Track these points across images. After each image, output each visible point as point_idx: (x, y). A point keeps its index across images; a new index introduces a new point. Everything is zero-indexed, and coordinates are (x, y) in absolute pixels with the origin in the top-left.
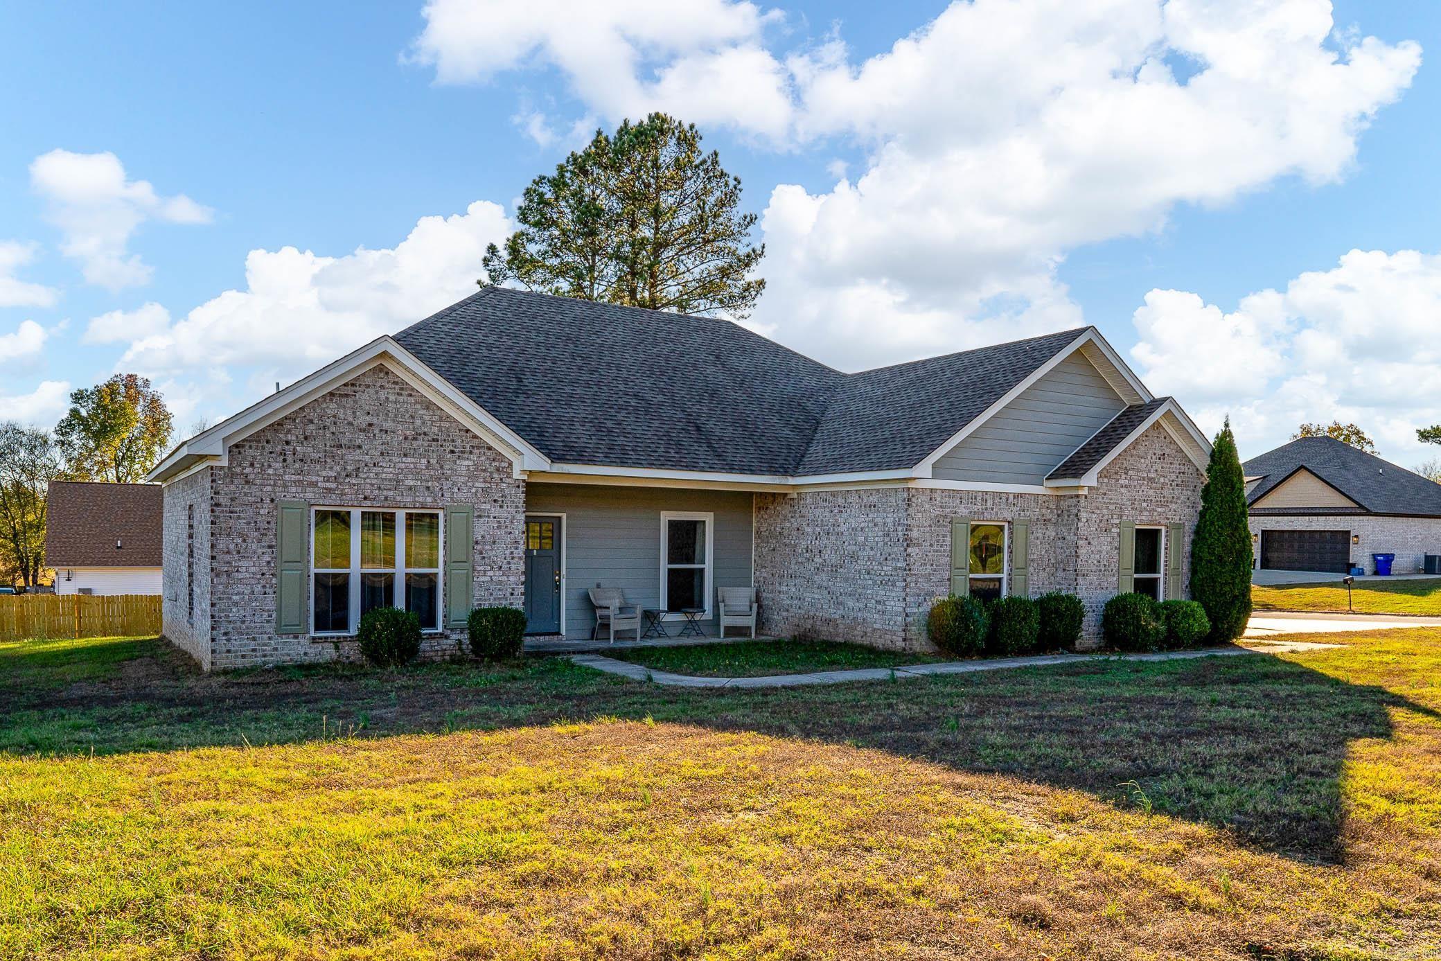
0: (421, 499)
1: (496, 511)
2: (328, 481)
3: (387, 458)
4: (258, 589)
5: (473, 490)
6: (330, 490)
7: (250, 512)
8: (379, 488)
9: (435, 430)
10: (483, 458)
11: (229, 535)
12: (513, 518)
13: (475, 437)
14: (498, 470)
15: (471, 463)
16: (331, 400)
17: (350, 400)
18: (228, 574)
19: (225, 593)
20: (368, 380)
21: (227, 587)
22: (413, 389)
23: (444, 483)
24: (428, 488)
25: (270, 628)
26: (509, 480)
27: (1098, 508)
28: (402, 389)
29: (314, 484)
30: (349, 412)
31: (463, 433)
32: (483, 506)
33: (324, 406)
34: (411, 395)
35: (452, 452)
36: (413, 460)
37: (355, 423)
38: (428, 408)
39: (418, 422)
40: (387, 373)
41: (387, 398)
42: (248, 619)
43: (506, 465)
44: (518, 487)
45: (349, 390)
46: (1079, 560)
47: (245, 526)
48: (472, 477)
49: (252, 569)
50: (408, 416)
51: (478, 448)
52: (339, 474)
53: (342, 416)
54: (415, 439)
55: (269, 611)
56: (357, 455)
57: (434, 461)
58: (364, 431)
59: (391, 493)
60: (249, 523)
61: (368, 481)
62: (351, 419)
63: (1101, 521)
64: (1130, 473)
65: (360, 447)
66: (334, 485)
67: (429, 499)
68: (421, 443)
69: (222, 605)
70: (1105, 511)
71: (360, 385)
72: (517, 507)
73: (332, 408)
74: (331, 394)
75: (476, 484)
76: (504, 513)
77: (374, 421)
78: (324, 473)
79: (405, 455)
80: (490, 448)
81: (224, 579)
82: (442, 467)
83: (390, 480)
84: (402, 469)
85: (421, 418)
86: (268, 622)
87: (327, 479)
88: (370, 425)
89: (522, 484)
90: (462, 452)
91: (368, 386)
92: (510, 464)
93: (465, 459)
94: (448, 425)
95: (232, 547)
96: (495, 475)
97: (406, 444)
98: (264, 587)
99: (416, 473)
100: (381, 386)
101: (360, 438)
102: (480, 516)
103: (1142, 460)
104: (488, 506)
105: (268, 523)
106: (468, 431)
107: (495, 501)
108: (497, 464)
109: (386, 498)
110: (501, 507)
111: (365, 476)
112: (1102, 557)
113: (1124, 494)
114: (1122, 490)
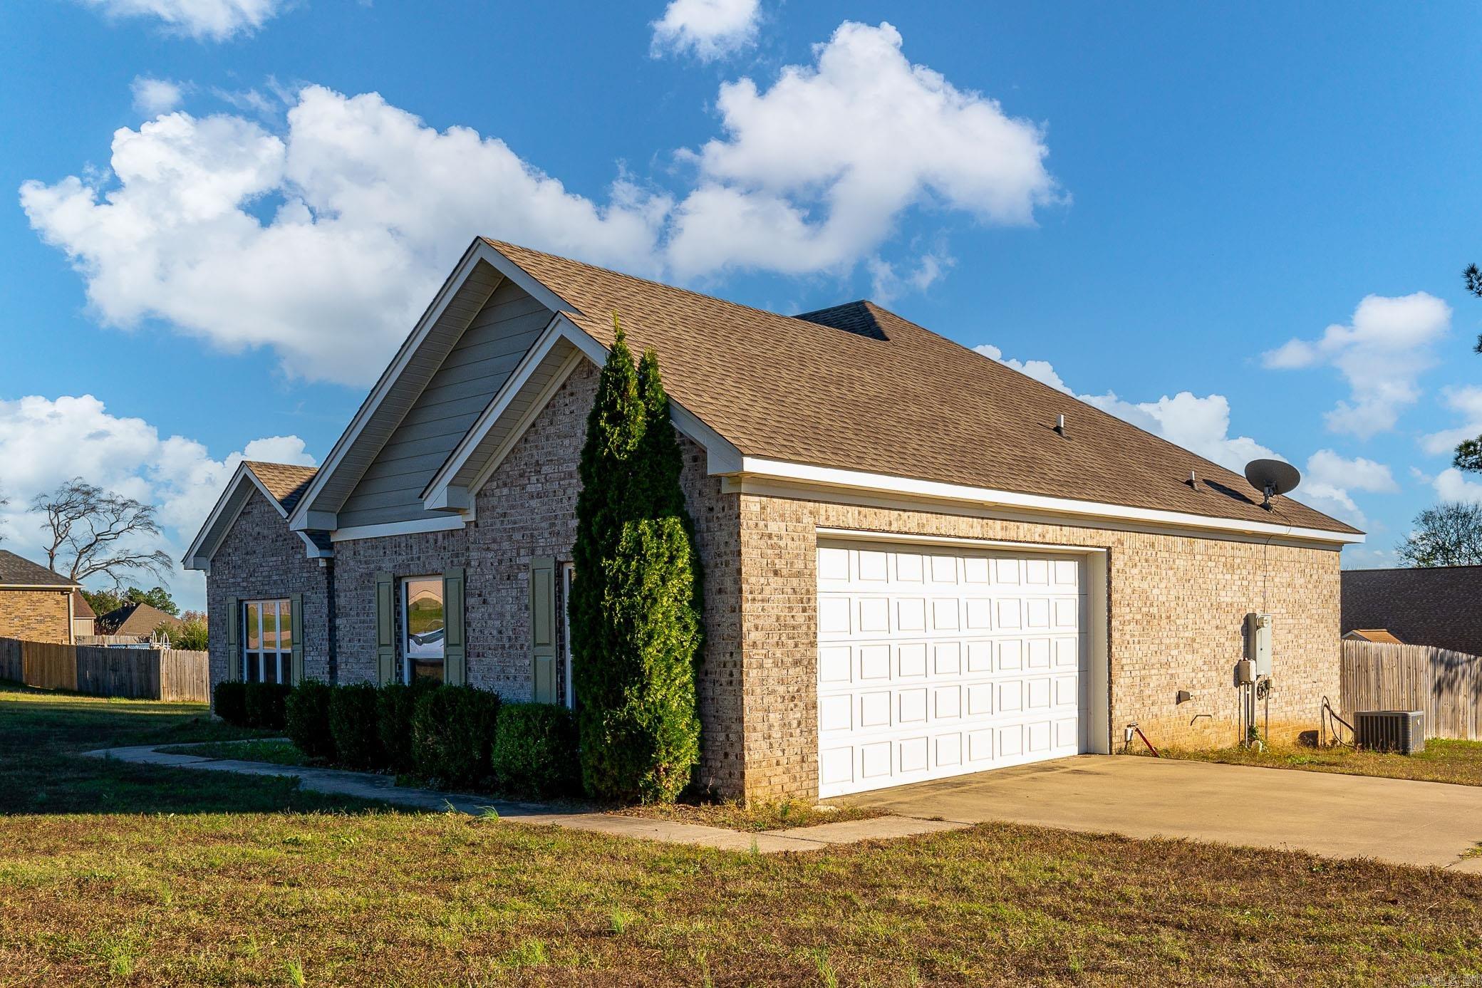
3: (265, 559)
6: (245, 588)
7: (219, 607)
8: (263, 584)
17: (250, 516)
19: (213, 667)
23: (289, 576)
24: (282, 581)
27: (494, 541)
29: (239, 584)
35: (293, 548)
46: (470, 630)
47: (218, 618)
49: (221, 650)
50: (273, 522)
52: (247, 575)
56: (254, 559)
57: (284, 558)
58: (256, 538)
63: (500, 562)
64: (545, 469)
66: (246, 584)
68: (279, 543)
70: (506, 545)
71: (254, 503)
77: (260, 530)
79: (272, 555)
81: (212, 657)
82: (288, 562)
84: (272, 567)
87: (243, 580)
88: (259, 533)
95: (214, 633)
97: (273, 546)
99: (277, 569)
101: (255, 546)
103: (567, 442)
105: (225, 615)
111: (257, 575)
112: (505, 624)
113: (536, 511)
114: (534, 503)
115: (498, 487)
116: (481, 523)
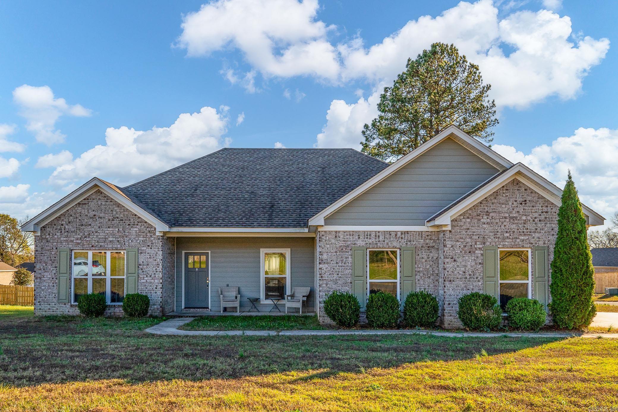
0: (115, 246)
1: (149, 250)
2: (77, 240)
3: (101, 229)
4: (51, 284)
5: (138, 241)
6: (78, 243)
7: (48, 253)
8: (98, 242)
9: (122, 216)
10: (143, 227)
11: (40, 263)
12: (157, 253)
13: (139, 218)
14: (149, 232)
15: (137, 229)
16: (79, 206)
17: (87, 206)
18: (40, 279)
19: (39, 286)
20: (94, 197)
21: (40, 283)
22: (112, 199)
23: (125, 239)
24: (118, 241)
25: (55, 300)
26: (154, 236)
27: (461, 238)
28: (108, 199)
29: (72, 241)
30: (86, 211)
31: (134, 216)
32: (143, 248)
33: (76, 209)
34: (111, 202)
35: (129, 225)
36: (112, 229)
37: (89, 215)
38: (118, 206)
39: (114, 213)
40: (101, 193)
41: (101, 204)
42: (47, 296)
43: (153, 229)
44: (159, 239)
45: (86, 202)
47: (46, 259)
48: (138, 236)
49: (49, 276)
50: (110, 210)
51: (141, 222)
52: (82, 236)
53: (83, 213)
54: (113, 220)
55: (55, 293)
56: (89, 229)
57: (121, 229)
58: (92, 218)
59: (103, 244)
60: (48, 258)
61: (93, 239)
62: (87, 214)
63: (465, 246)
64: (492, 214)
65: (90, 225)
66: (80, 241)
67: (119, 246)
68: (116, 222)
69: (38, 291)
70: (468, 240)
71: (90, 199)
72: (158, 248)
73: (79, 209)
74: (79, 204)
75: (140, 239)
76: (152, 252)
77: (96, 213)
78: (76, 237)
79: (109, 227)
80: (146, 222)
81: (38, 280)
82: (124, 232)
83: (102, 238)
84: (107, 233)
85: (116, 211)
86: (55, 298)
87: (77, 239)
88: (95, 215)
89: (160, 238)
90: (134, 225)
91: (94, 199)
92: (155, 229)
93: (134, 228)
94: (127, 213)
95: (42, 267)
96: (148, 234)
97: (109, 223)
98: (53, 283)
99: (113, 235)
100: (99, 199)
101: (90, 221)
102: (141, 253)
103: (504, 206)
104: (145, 248)
105: (55, 257)
106: (136, 215)
107: (148, 246)
108: (149, 229)
109: (101, 246)
110: (151, 248)
111: (92, 237)
112: (467, 269)
113: (486, 229)
114: (485, 226)
115: (464, 218)
116: (453, 231)
